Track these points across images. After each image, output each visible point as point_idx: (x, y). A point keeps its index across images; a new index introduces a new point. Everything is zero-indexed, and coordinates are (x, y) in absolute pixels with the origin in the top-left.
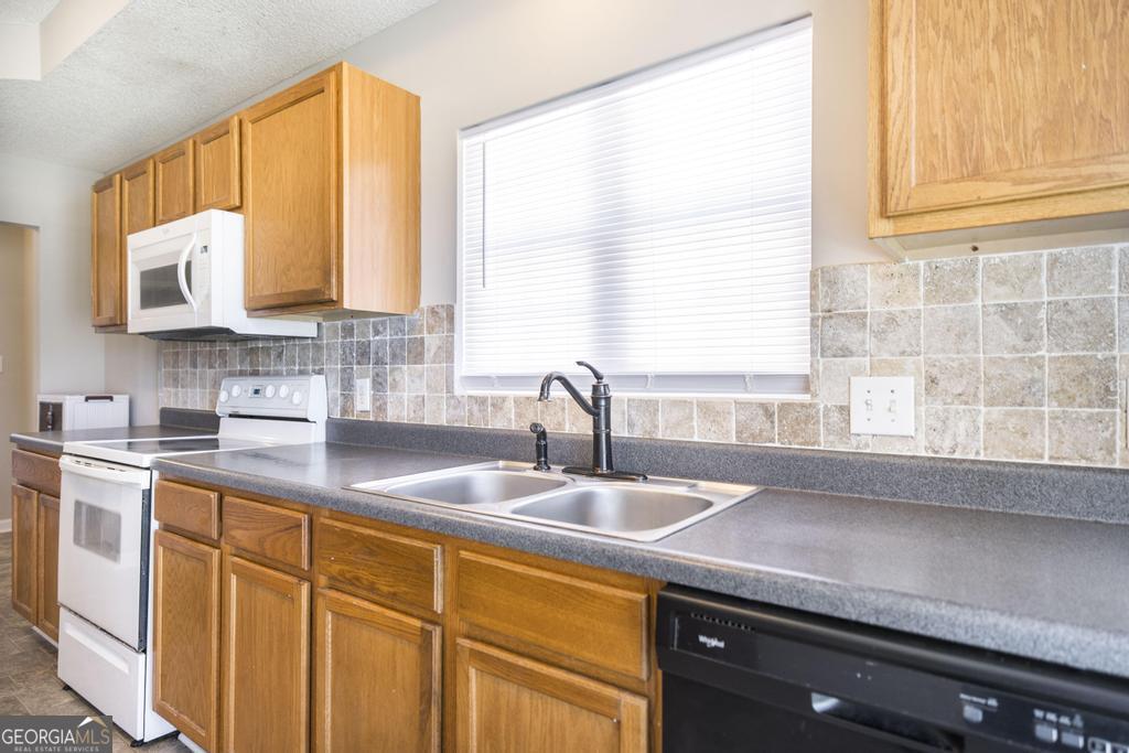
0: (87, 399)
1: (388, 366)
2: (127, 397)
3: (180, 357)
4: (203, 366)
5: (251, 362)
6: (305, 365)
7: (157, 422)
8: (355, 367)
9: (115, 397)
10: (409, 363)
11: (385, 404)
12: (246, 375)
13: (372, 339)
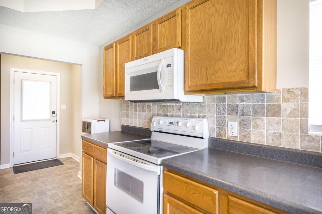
0: (98, 121)
1: (251, 117)
2: (108, 120)
3: (130, 108)
4: (140, 111)
5: (164, 111)
6: (194, 113)
7: (121, 130)
8: (226, 116)
9: (105, 120)
10: (267, 116)
11: (249, 134)
12: (161, 116)
13: (238, 104)
